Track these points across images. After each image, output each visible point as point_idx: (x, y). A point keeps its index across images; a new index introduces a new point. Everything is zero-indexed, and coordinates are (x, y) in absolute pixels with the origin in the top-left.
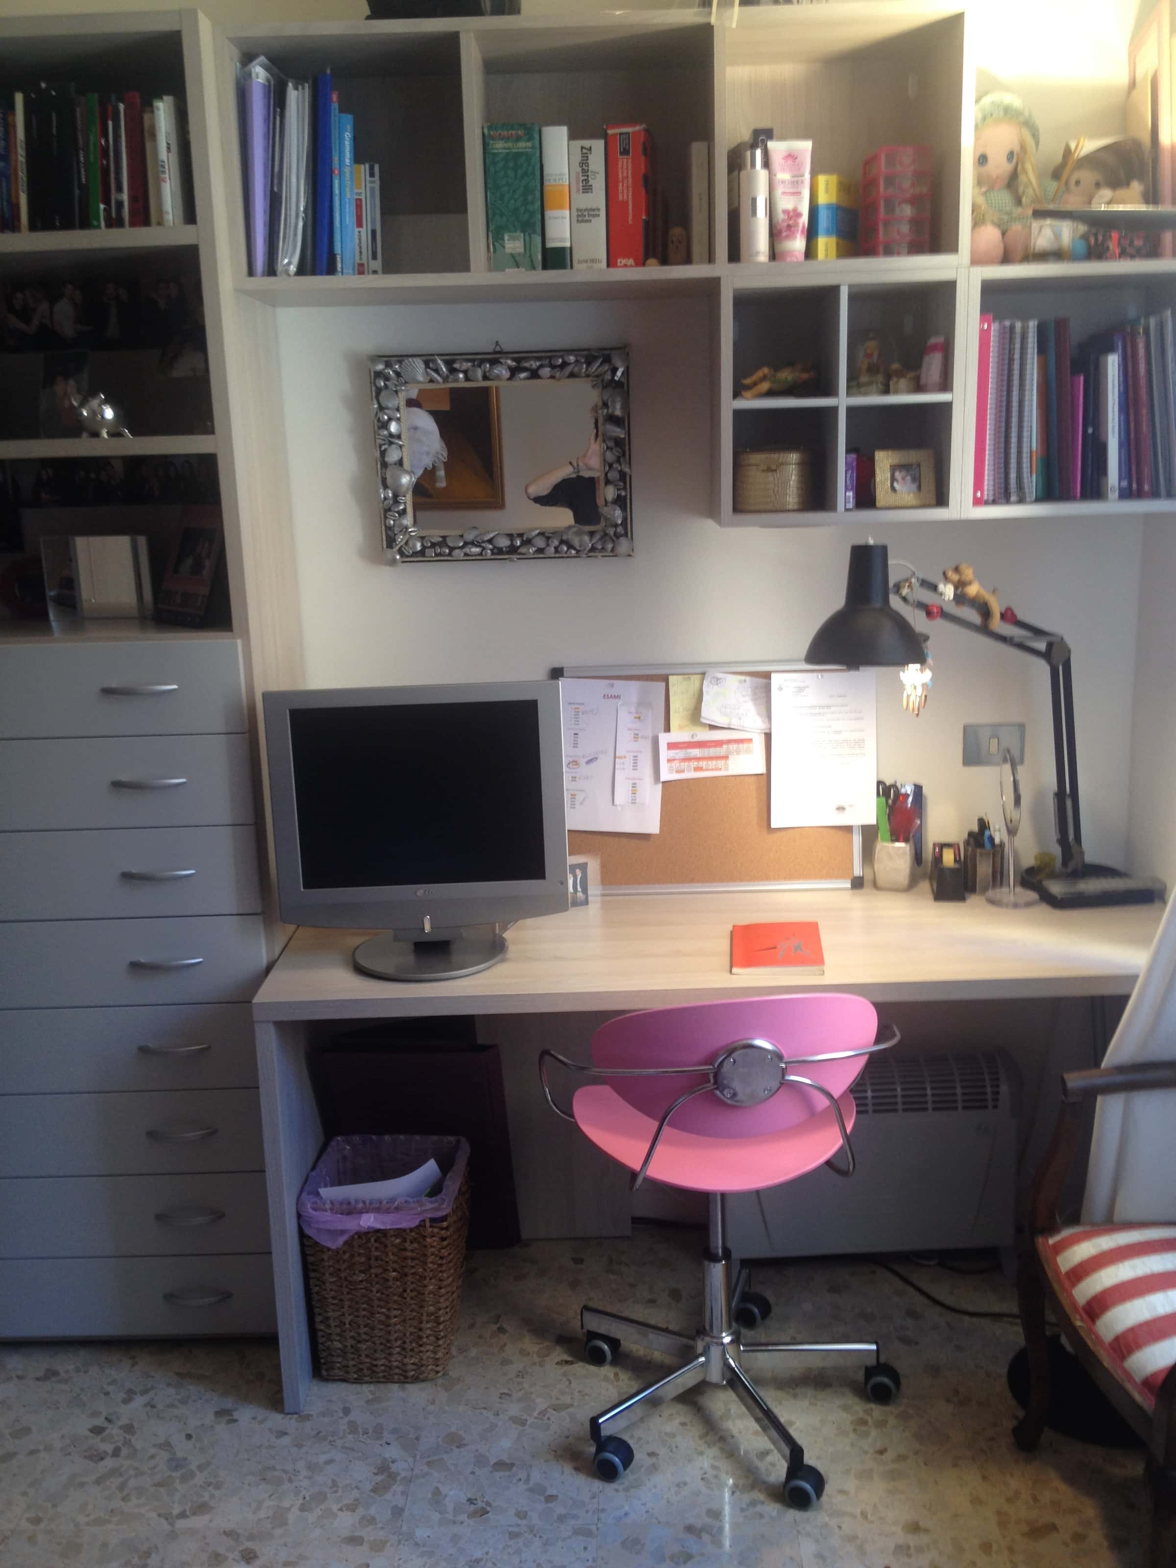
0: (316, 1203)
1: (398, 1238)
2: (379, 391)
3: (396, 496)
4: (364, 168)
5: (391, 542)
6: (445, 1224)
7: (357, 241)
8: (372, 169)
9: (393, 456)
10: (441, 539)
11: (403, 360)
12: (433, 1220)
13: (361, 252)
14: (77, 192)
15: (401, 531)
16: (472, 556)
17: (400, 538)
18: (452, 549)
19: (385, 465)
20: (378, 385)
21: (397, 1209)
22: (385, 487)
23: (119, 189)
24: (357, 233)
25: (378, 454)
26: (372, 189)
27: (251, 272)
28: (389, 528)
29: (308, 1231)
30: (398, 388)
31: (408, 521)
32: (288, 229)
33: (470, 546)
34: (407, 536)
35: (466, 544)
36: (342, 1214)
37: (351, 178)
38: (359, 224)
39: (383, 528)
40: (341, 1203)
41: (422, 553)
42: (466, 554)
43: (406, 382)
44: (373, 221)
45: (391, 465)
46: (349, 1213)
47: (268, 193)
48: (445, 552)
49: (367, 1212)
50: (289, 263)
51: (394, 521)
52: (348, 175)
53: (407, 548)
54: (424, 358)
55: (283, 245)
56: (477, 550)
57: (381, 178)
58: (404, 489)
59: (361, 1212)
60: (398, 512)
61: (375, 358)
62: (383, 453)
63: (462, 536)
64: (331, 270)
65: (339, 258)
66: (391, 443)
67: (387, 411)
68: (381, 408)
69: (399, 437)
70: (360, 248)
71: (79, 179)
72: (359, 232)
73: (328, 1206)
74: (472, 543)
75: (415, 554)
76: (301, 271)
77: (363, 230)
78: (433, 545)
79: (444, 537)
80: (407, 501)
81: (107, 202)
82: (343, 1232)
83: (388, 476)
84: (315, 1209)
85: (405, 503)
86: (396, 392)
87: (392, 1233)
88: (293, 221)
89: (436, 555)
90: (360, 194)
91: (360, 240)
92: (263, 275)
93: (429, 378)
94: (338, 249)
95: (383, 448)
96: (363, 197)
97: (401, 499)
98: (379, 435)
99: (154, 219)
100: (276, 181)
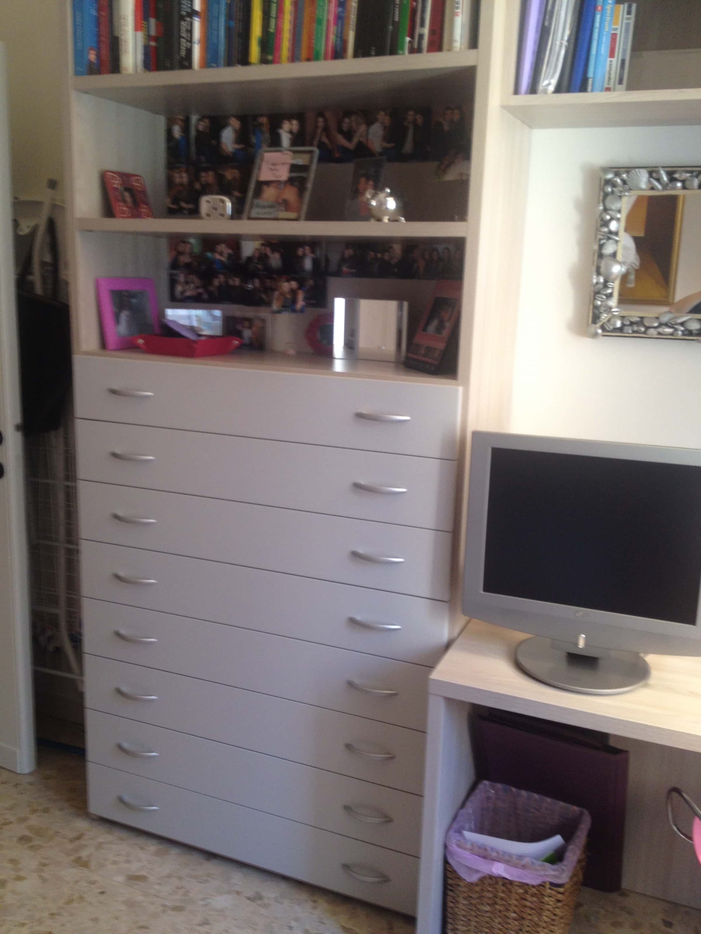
0: (459, 840)
1: (521, 889)
2: (606, 195)
3: (606, 282)
4: (623, 8)
5: (596, 318)
6: (561, 890)
7: (608, 68)
8: (630, 7)
9: (609, 249)
10: (638, 319)
11: (630, 171)
12: (552, 884)
13: (609, 78)
14: (391, 28)
15: (605, 311)
16: (665, 335)
17: (604, 317)
18: (647, 328)
19: (601, 256)
20: (606, 190)
21: (524, 867)
22: (599, 273)
23: (422, 25)
24: (608, 63)
25: (596, 247)
26: (628, 25)
27: (516, 91)
28: (596, 307)
29: (450, 860)
30: (623, 194)
31: (613, 302)
32: (552, 56)
33: (664, 327)
34: (610, 315)
35: (661, 325)
36: (479, 856)
37: (611, 14)
38: (612, 55)
39: (591, 307)
40: (480, 848)
41: (621, 329)
42: (659, 334)
43: (630, 189)
44: (624, 51)
45: (606, 256)
46: (484, 857)
47: (540, 27)
48: (640, 330)
49: (499, 862)
50: (549, 84)
51: (601, 301)
52: (609, 12)
53: (608, 325)
54: (650, 169)
55: (546, 70)
56: (669, 330)
57: (637, 16)
58: (613, 276)
59: (494, 860)
60: (606, 295)
61: (606, 170)
62: (601, 246)
63: (657, 318)
64: (583, 88)
65: (590, 81)
66: (609, 238)
67: (610, 212)
68: (606, 210)
69: (616, 234)
70: (610, 74)
71: (393, 18)
72: (611, 61)
73: (469, 846)
74: (666, 325)
75: (615, 330)
76: (558, 90)
77: (614, 60)
78: (632, 324)
79: (642, 318)
80: (615, 287)
81: (412, 36)
82: (477, 871)
83: (603, 265)
84: (459, 846)
85: (613, 288)
86: (620, 197)
87: (517, 884)
88: (557, 48)
89: (634, 332)
90: (616, 29)
91: (610, 68)
92: (526, 93)
93: (650, 186)
94: (590, 74)
95: (602, 242)
96: (618, 32)
97: (610, 284)
98: (600, 231)
99: (445, 46)
100: (547, 17)
